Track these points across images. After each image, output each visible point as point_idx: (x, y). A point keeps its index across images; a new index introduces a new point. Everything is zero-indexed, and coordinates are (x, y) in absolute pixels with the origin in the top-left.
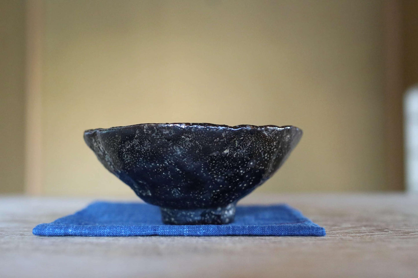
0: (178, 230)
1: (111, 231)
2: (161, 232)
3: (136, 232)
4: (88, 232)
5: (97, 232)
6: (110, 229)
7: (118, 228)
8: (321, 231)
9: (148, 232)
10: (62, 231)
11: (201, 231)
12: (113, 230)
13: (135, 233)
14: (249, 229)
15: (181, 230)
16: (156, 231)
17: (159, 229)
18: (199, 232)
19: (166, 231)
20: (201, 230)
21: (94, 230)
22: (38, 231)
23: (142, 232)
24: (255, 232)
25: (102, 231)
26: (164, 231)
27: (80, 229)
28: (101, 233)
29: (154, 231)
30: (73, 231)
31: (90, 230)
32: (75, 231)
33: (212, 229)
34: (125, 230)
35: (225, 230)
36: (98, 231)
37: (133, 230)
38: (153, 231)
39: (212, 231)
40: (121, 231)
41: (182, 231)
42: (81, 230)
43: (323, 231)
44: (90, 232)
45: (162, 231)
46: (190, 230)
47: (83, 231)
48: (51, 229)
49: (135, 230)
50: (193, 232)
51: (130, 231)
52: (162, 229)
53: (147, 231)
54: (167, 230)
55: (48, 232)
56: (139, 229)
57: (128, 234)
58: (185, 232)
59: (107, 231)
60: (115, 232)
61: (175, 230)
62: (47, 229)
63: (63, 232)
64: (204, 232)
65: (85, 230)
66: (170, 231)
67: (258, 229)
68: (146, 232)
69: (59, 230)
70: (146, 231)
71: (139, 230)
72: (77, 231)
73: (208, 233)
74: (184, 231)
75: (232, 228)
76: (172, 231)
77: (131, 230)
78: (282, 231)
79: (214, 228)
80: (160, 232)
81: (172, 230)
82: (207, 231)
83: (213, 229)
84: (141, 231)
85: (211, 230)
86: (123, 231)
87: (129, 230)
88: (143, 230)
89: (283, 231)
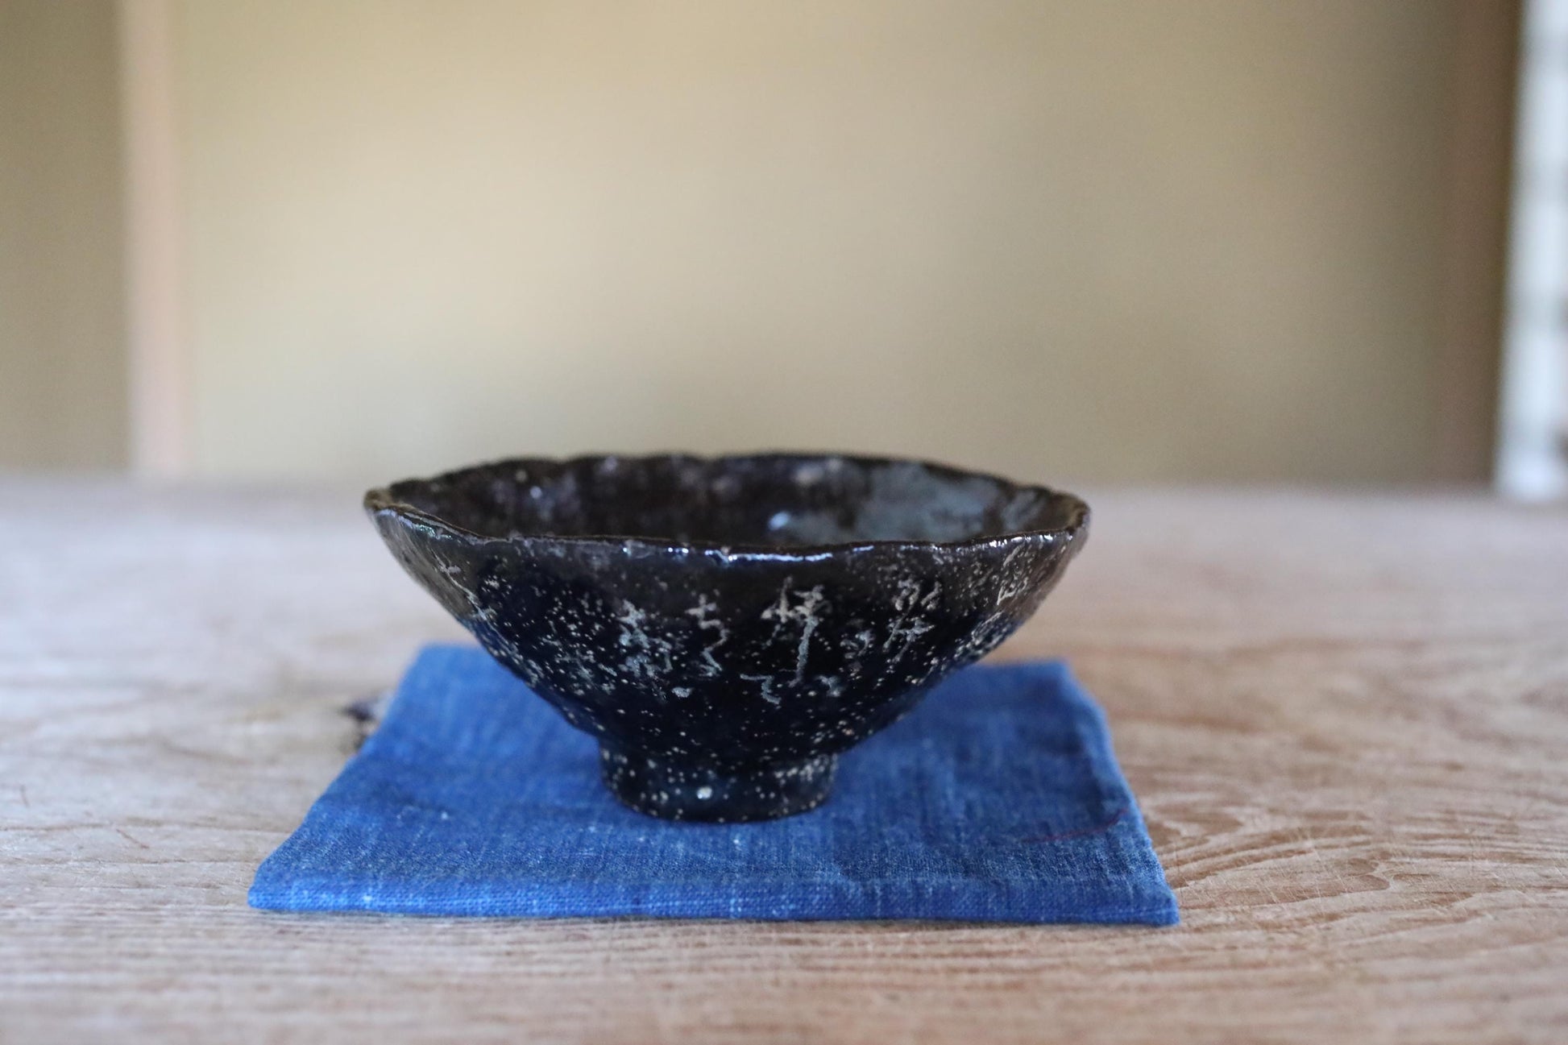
0: (709, 902)
1: (496, 902)
2: (655, 910)
3: (578, 905)
4: (425, 905)
5: (451, 905)
6: (495, 897)
7: (518, 893)
8: (1164, 912)
9: (615, 907)
10: (343, 901)
11: (783, 907)
12: (502, 899)
13: (573, 908)
14: (935, 903)
15: (721, 901)
16: (641, 906)
17: (651, 897)
18: (777, 911)
19: (673, 906)
20: (784, 903)
21: (442, 897)
22: (265, 899)
23: (596, 909)
24: (953, 910)
25: (469, 901)
26: (665, 904)
27: (399, 895)
28: (465, 909)
29: (634, 906)
30: (376, 900)
31: (430, 898)
32: (383, 901)
33: (818, 897)
34: (541, 899)
35: (860, 902)
36: (455, 902)
37: (567, 900)
38: (632, 903)
39: (817, 907)
40: (529, 903)
41: (724, 906)
42: (403, 899)
43: (1170, 910)
44: (431, 903)
45: (659, 904)
46: (748, 903)
47: (409, 901)
48: (306, 892)
49: (573, 900)
50: (758, 909)
51: (557, 902)
52: (658, 897)
53: (613, 904)
54: (674, 901)
55: (298, 901)
56: (585, 897)
57: (551, 912)
58: (732, 910)
59: (483, 903)
60: (511, 906)
61: (702, 903)
62: (293, 893)
63: (346, 903)
64: (793, 910)
65: (414, 896)
66: (684, 905)
67: (964, 902)
68: (608, 908)
69: (333, 896)
70: (607, 905)
71: (585, 900)
72: (388, 899)
73: (806, 912)
74: (729, 907)
75: (881, 896)
76: (691, 906)
77: (561, 900)
78: (1042, 908)
79: (825, 897)
80: (653, 907)
81: (690, 902)
82: (803, 905)
83: (821, 899)
84: (593, 904)
85: (814, 902)
86: (535, 902)
87: (555, 900)
88: (599, 901)
89: (1044, 911)
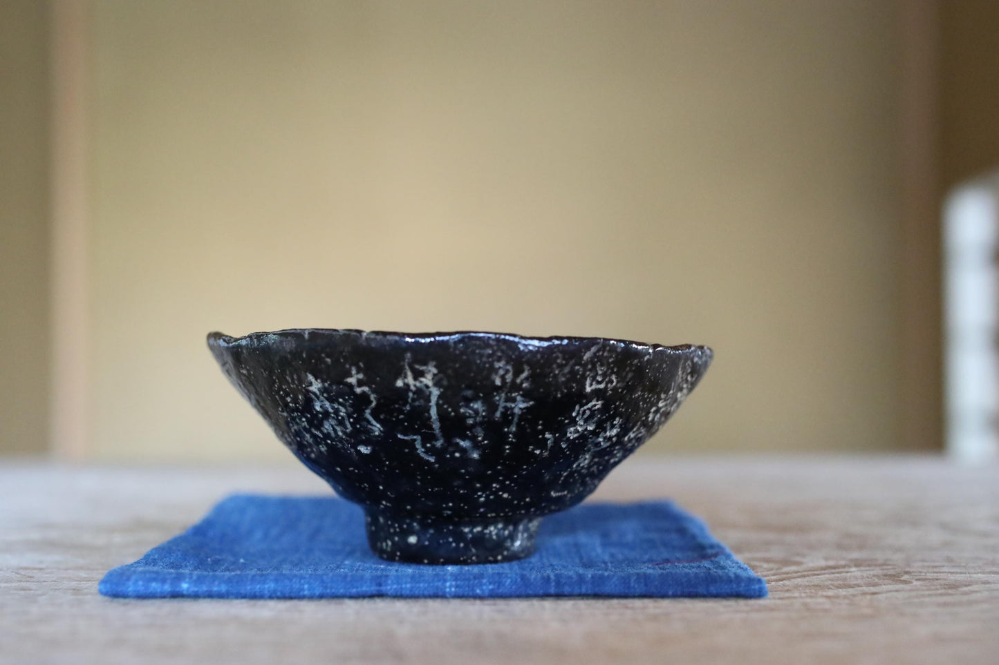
0: (431, 584)
1: (277, 586)
3: (337, 589)
4: (227, 589)
6: (277, 583)
7: (294, 580)
8: (757, 586)
9: (364, 588)
10: (167, 587)
11: (484, 587)
12: (282, 584)
13: (333, 591)
14: (593, 582)
15: (440, 584)
16: (381, 588)
17: (389, 582)
18: (480, 590)
19: (406, 588)
20: (484, 584)
21: (239, 584)
23: (351, 590)
24: (607, 587)
25: (259, 586)
26: (400, 587)
27: (207, 583)
28: (256, 592)
29: (377, 588)
30: (191, 586)
31: (230, 585)
32: (197, 586)
33: (509, 581)
34: (310, 584)
35: (539, 583)
36: (248, 588)
37: (329, 584)
38: (375, 586)
39: (509, 589)
40: (302, 586)
41: (442, 587)
42: (211, 585)
43: (762, 586)
44: (231, 589)
45: (395, 586)
46: (459, 584)
47: (215, 587)
48: (141, 583)
49: (333, 584)
50: (466, 589)
52: (395, 581)
53: (362, 586)
54: (406, 585)
55: (136, 587)
56: (342, 582)
57: (317, 594)
59: (269, 587)
60: (289, 588)
61: (426, 585)
62: (131, 583)
63: (169, 589)
64: (492, 590)
65: (219, 583)
66: (413, 588)
67: (614, 582)
68: (359, 590)
69: (160, 584)
70: (358, 587)
72: (200, 586)
73: (500, 591)
74: (446, 589)
75: (554, 580)
76: (419, 588)
77: (324, 584)
78: (669, 586)
79: (515, 580)
80: (391, 589)
81: (417, 586)
83: (511, 582)
84: (348, 587)
85: (507, 583)
87: (320, 585)
88: (352, 585)
